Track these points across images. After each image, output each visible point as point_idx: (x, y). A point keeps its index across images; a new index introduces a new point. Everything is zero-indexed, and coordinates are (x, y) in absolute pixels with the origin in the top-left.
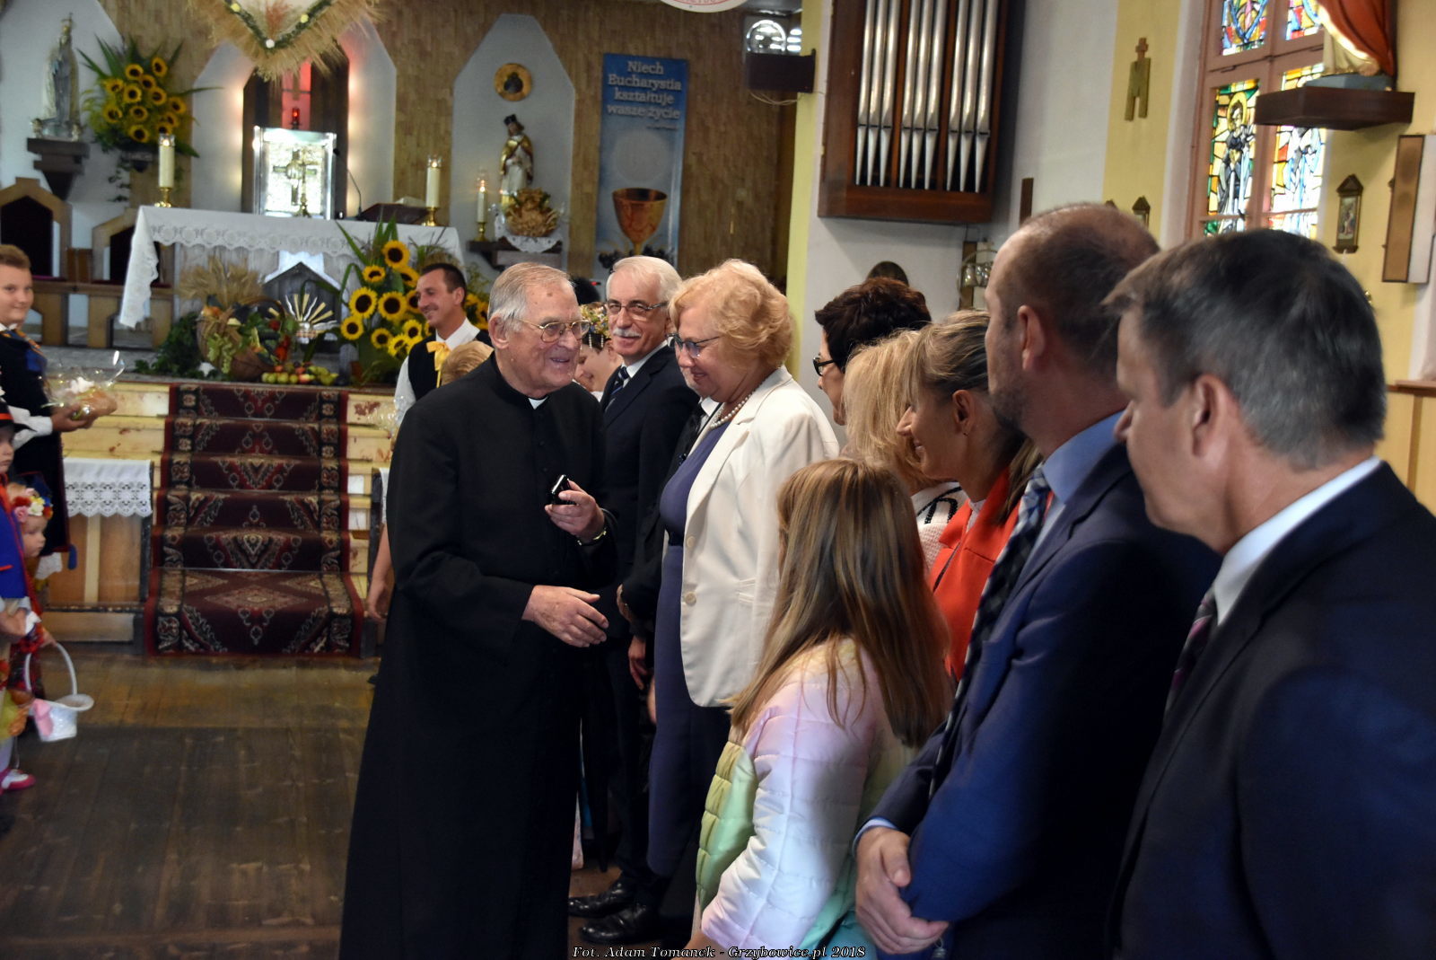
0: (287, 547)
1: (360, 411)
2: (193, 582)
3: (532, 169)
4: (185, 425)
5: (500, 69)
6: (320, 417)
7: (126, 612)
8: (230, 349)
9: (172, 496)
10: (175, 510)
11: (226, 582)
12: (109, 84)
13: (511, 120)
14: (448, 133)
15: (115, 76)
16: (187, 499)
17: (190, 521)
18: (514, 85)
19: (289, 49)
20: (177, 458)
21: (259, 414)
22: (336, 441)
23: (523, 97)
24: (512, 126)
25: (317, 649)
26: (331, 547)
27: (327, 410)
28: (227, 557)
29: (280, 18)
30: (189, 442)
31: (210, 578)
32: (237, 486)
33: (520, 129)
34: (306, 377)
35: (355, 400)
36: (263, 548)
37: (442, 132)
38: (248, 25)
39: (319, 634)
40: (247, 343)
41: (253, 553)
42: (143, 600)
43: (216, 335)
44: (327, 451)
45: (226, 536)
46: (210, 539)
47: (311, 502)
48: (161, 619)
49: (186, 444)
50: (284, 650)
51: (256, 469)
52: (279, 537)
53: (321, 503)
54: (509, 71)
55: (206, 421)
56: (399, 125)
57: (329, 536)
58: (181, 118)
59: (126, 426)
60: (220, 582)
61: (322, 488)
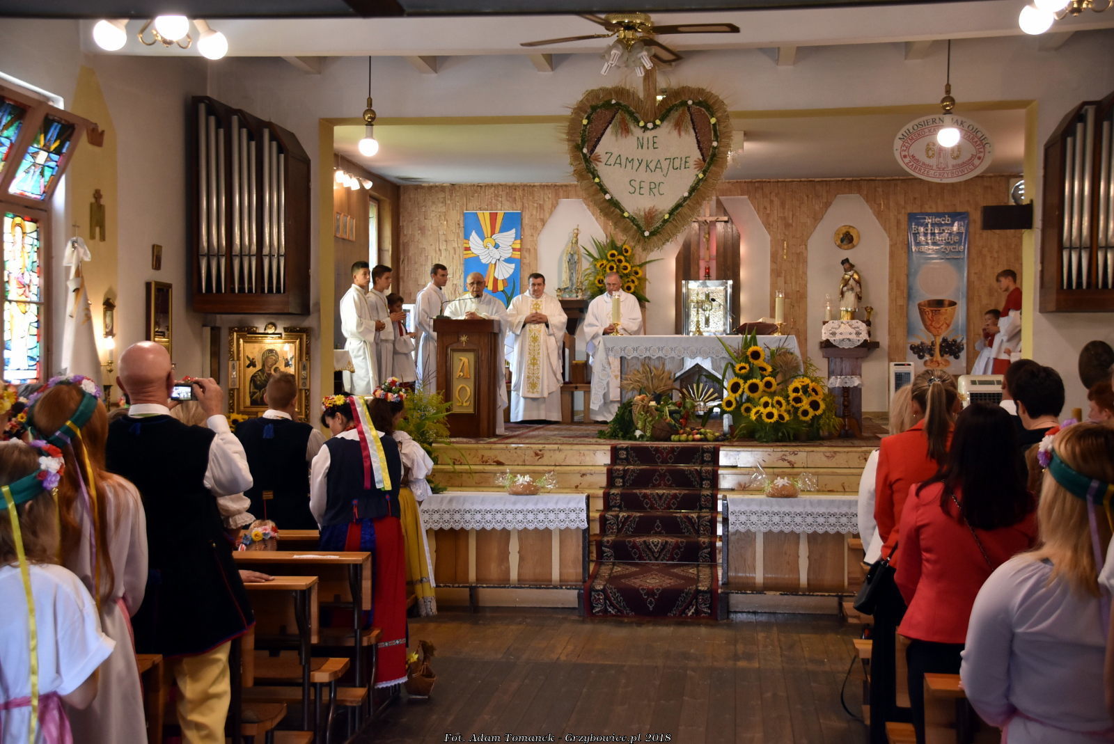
0: (677, 546)
1: (728, 458)
2: (618, 569)
3: (861, 292)
4: (619, 470)
5: (837, 231)
6: (703, 462)
7: (573, 589)
8: (652, 421)
9: (609, 515)
10: (610, 523)
11: (638, 569)
12: (598, 265)
13: (845, 262)
14: (805, 273)
15: (602, 259)
16: (617, 517)
17: (619, 530)
18: (847, 239)
19: (658, 235)
20: (613, 491)
21: (665, 462)
22: (711, 477)
23: (854, 246)
24: (847, 265)
25: (690, 614)
26: (704, 546)
27: (707, 457)
28: (640, 554)
29: (652, 218)
30: (621, 481)
31: (629, 567)
32: (649, 508)
33: (852, 266)
34: (698, 436)
35: (726, 450)
36: (662, 547)
37: (801, 273)
38: (634, 224)
39: (690, 604)
40: (661, 417)
41: (656, 550)
42: (584, 582)
43: (642, 413)
44: (706, 483)
45: (638, 540)
46: (629, 542)
47: (693, 517)
48: (593, 593)
49: (619, 482)
50: (669, 614)
51: (660, 497)
52: (672, 540)
53: (699, 517)
54: (844, 231)
55: (631, 467)
56: (772, 271)
57: (704, 540)
58: (639, 279)
59: (584, 472)
60: (634, 569)
61: (701, 508)
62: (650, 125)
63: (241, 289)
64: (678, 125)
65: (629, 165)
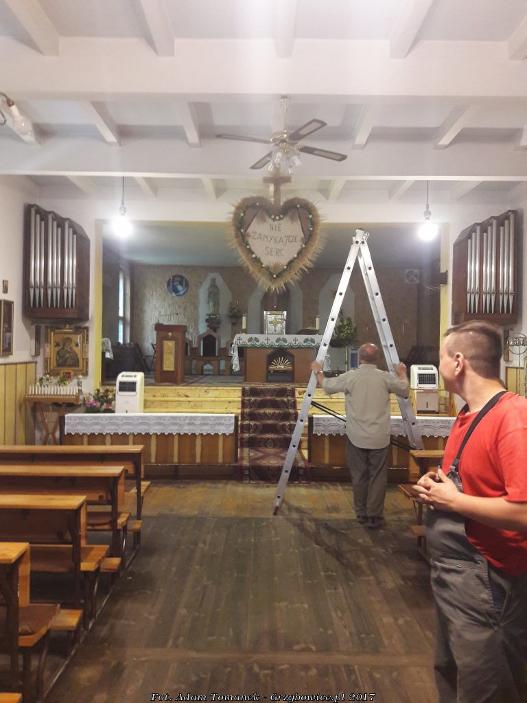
0: (278, 440)
1: (300, 393)
2: (252, 454)
4: (247, 400)
6: (287, 396)
9: (245, 424)
10: (246, 428)
16: (249, 424)
19: (281, 277)
20: (245, 411)
21: (270, 395)
22: (293, 403)
27: (289, 393)
29: (277, 268)
31: (258, 453)
35: (298, 390)
38: (268, 271)
42: (237, 461)
44: (291, 407)
46: (259, 438)
47: (286, 424)
49: (247, 406)
51: (269, 414)
53: (290, 425)
55: (253, 398)
59: (231, 401)
60: (261, 454)
62: (277, 218)
63: (52, 305)
64: (292, 219)
65: (265, 240)
